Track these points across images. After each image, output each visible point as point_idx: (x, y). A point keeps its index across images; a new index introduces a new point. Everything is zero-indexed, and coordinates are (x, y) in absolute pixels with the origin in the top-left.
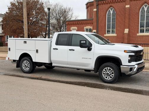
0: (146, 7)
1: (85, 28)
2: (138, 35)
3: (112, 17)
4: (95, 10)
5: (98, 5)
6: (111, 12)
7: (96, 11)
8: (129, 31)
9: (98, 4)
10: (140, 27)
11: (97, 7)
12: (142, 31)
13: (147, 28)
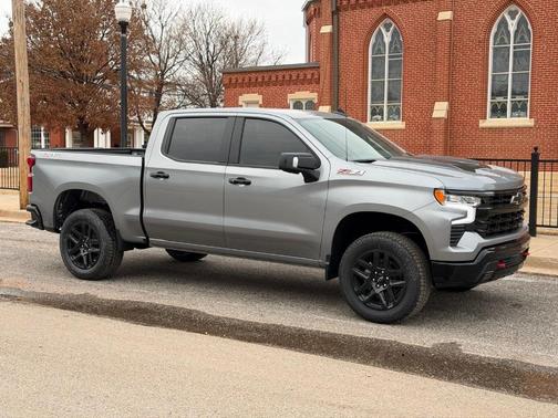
0: (513, 18)
1: (292, 97)
2: (482, 124)
3: (390, 57)
4: (327, 29)
5: (336, 12)
6: (387, 38)
7: (332, 34)
8: (450, 111)
9: (338, 9)
10: (493, 94)
11: (336, 20)
12: (499, 111)
13: (518, 98)
